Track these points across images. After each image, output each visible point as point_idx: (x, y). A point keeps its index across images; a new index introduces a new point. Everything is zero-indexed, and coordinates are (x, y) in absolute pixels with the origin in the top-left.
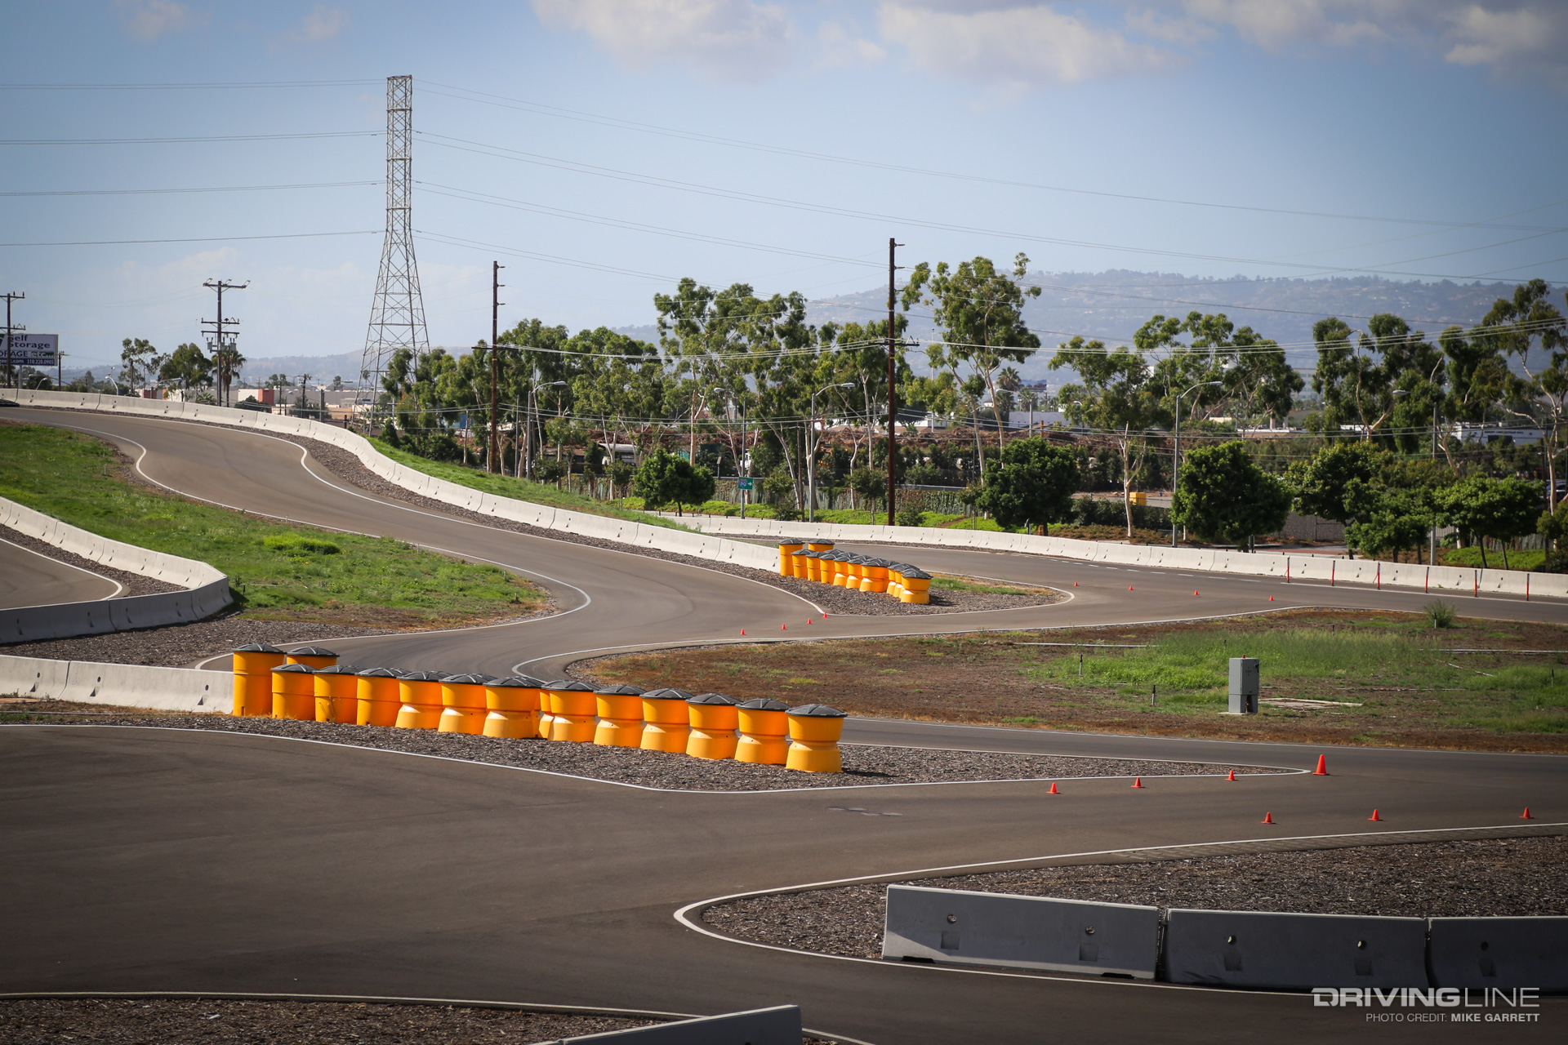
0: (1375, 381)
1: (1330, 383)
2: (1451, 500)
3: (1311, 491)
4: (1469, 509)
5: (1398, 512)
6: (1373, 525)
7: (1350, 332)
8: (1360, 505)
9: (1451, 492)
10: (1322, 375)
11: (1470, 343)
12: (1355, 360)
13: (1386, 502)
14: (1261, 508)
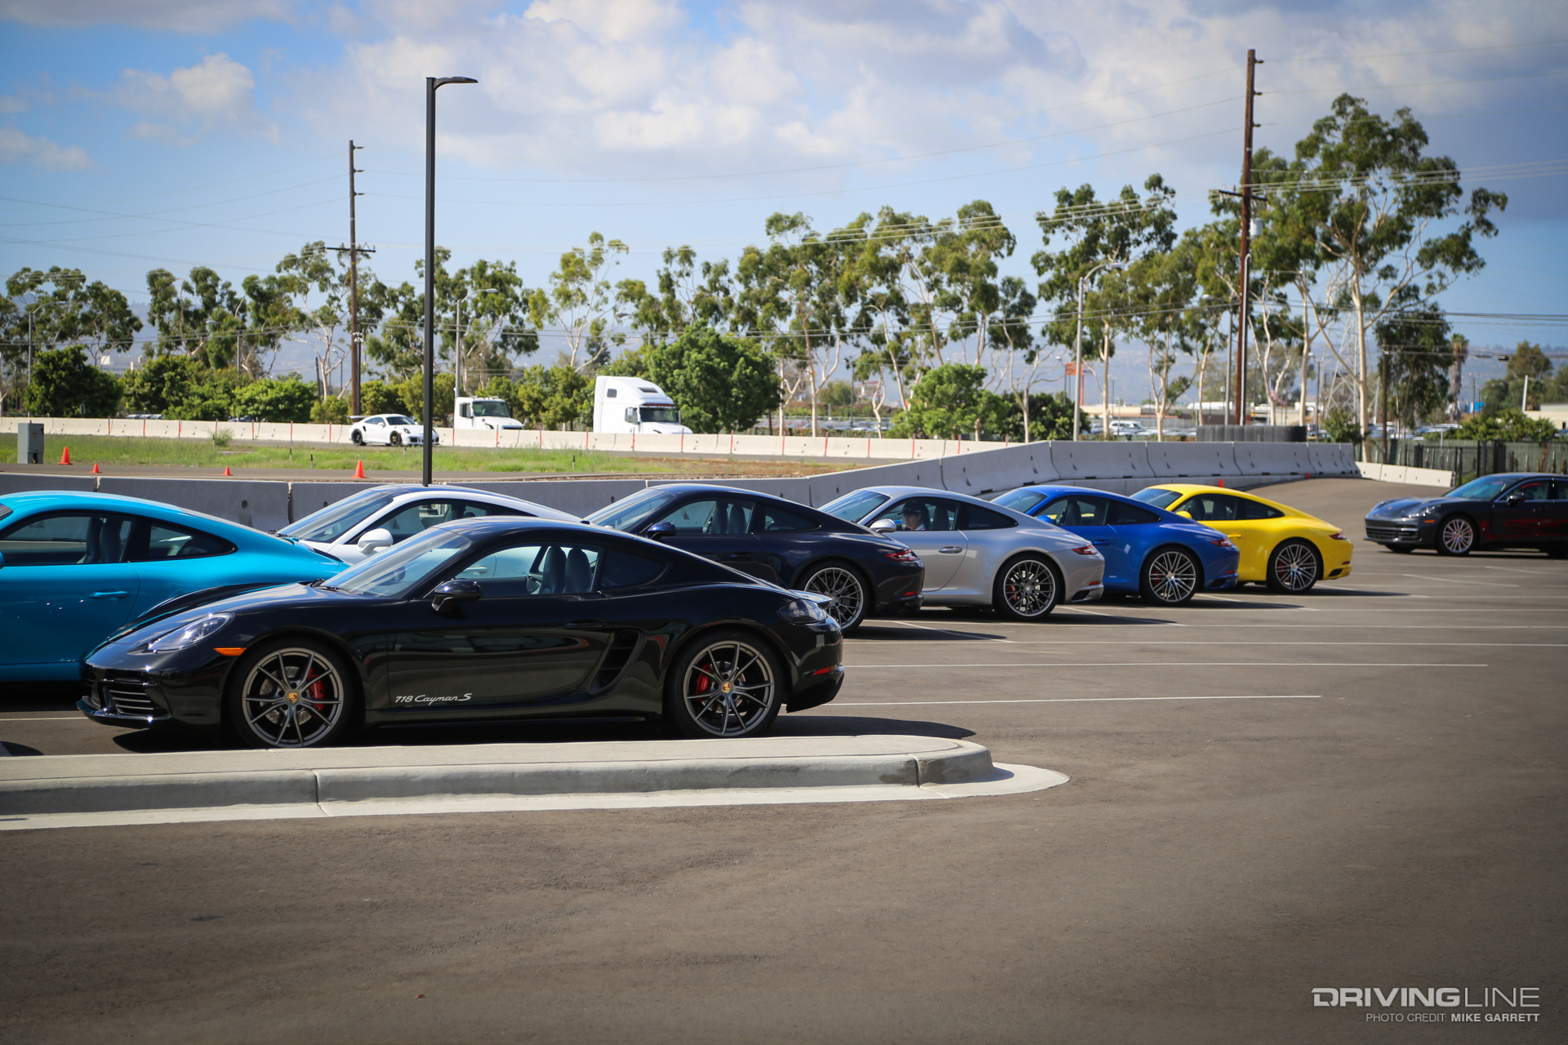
0: (195, 318)
1: (160, 318)
2: (247, 396)
3: (141, 391)
4: (261, 402)
5: (204, 398)
6: (185, 407)
7: (174, 280)
8: (174, 392)
9: (247, 390)
10: (154, 311)
11: (265, 287)
12: (179, 301)
13: (194, 390)
14: (98, 397)
